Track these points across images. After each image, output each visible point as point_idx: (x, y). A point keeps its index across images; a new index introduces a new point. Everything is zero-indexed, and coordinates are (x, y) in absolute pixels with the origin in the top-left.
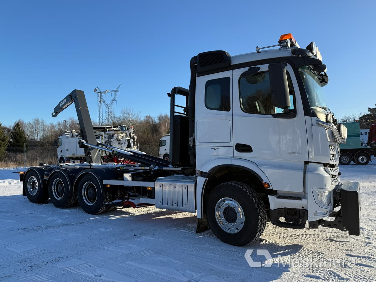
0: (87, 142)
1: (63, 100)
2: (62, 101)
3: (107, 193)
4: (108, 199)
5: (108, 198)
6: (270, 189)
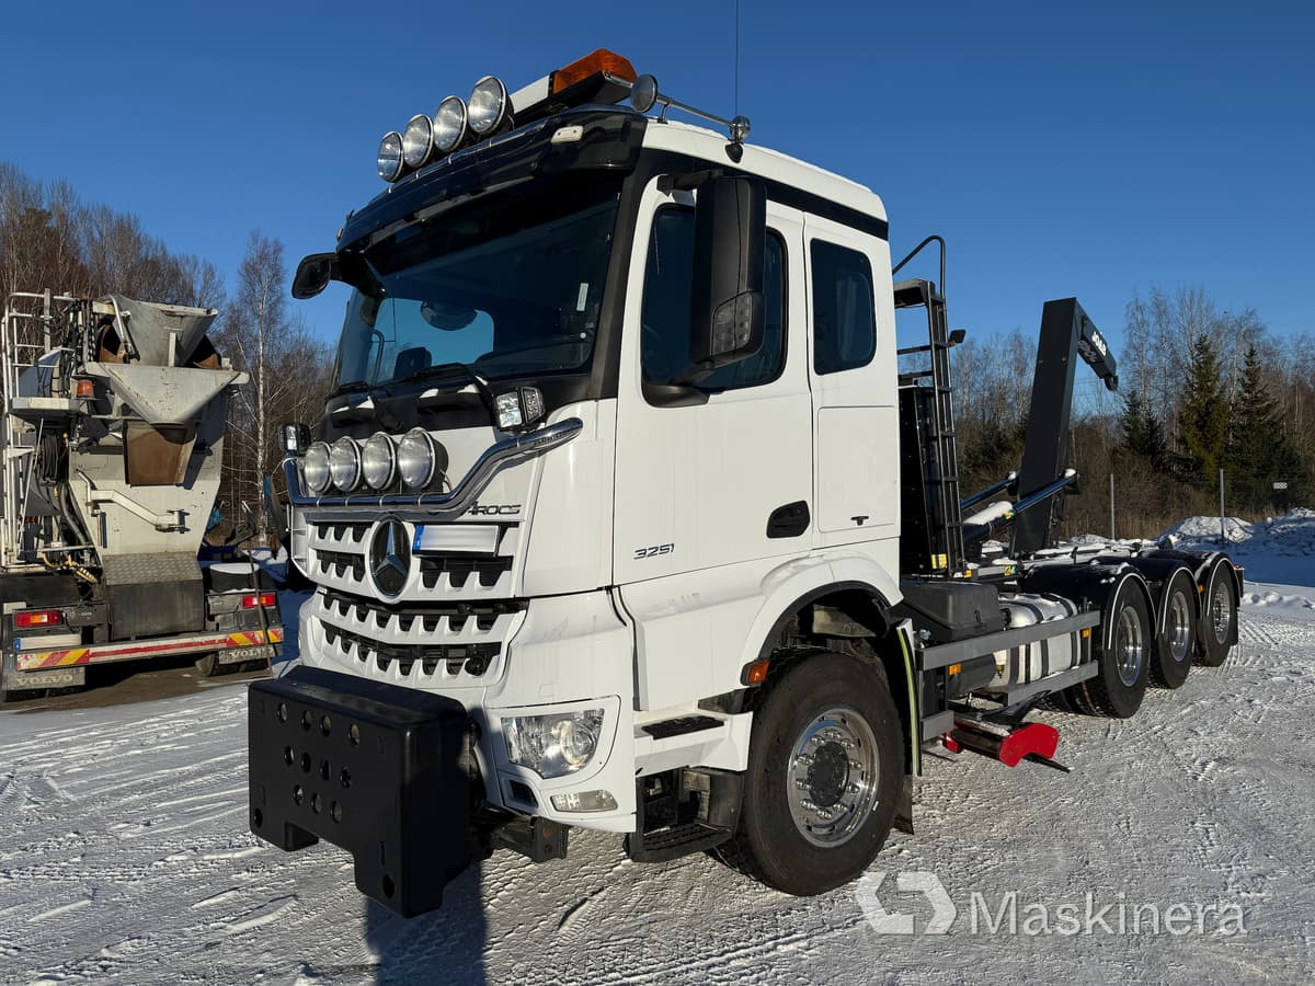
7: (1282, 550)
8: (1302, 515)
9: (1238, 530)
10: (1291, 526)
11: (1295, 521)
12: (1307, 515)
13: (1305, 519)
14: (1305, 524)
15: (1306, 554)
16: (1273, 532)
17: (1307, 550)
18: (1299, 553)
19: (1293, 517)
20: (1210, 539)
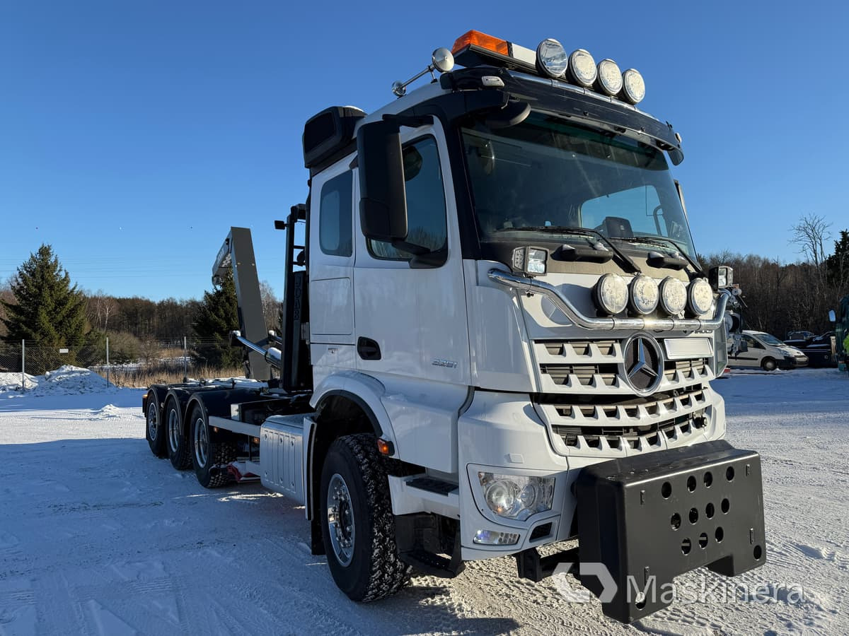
0: (243, 336)
1: (221, 250)
2: (219, 253)
3: (223, 444)
4: (224, 458)
5: (225, 456)
6: (393, 457)
7: (66, 391)
8: (70, 370)
9: (28, 381)
10: (65, 376)
11: (66, 373)
12: (73, 369)
13: (73, 372)
14: (73, 375)
15: (82, 393)
16: (54, 381)
17: (82, 390)
18: (78, 393)
19: (64, 371)
20: (11, 387)
